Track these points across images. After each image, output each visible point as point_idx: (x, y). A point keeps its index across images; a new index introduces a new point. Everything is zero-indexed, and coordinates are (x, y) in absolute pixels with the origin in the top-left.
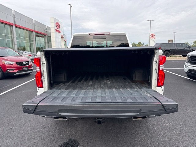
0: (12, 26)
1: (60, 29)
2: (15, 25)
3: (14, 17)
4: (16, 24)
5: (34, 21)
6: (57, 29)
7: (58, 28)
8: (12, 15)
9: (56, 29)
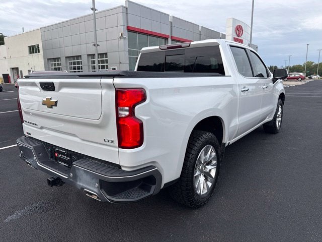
0: (168, 39)
1: (242, 36)
2: (172, 37)
3: (171, 26)
4: (173, 35)
5: (200, 28)
6: (236, 37)
7: (238, 36)
8: (170, 24)
9: (234, 38)
